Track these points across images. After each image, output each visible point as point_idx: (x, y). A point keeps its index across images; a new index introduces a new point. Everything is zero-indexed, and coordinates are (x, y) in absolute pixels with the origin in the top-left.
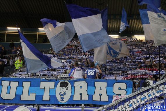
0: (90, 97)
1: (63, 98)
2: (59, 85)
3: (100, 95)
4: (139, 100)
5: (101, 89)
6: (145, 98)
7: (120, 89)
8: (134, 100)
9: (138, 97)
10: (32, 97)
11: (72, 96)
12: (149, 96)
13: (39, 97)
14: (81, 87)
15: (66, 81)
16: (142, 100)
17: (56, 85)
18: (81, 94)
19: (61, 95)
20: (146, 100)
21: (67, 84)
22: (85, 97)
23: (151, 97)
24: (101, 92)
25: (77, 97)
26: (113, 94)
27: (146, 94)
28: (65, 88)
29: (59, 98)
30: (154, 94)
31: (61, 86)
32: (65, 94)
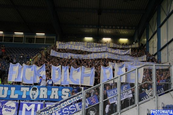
0: (49, 96)
1: (34, 97)
2: (32, 89)
3: (54, 95)
4: (68, 102)
5: (55, 92)
6: (71, 101)
7: (65, 92)
8: (66, 102)
9: (68, 101)
10: (16, 96)
11: (39, 96)
12: (73, 100)
13: (20, 96)
14: (44, 91)
15: (36, 87)
16: (70, 102)
17: (30, 90)
18: (43, 95)
19: (33, 95)
20: (71, 102)
21: (36, 89)
22: (46, 97)
23: (74, 101)
24: (55, 94)
25: (41, 97)
26: (61, 95)
27: (72, 99)
28: (35, 91)
29: (31, 97)
30: (76, 99)
31: (33, 90)
32: (35, 94)
